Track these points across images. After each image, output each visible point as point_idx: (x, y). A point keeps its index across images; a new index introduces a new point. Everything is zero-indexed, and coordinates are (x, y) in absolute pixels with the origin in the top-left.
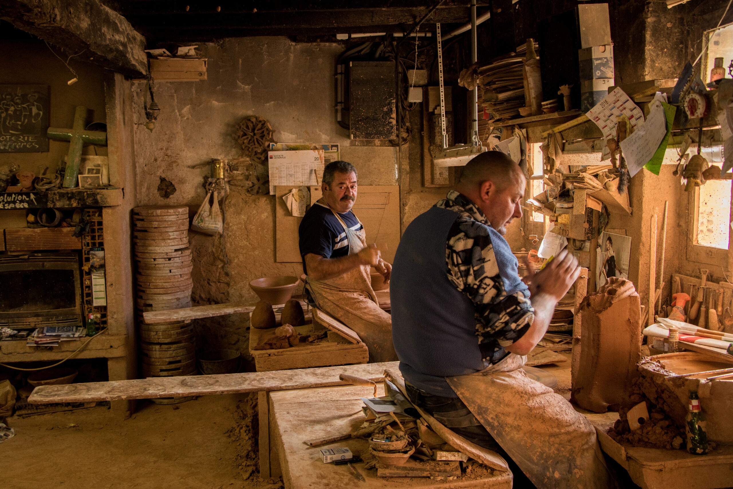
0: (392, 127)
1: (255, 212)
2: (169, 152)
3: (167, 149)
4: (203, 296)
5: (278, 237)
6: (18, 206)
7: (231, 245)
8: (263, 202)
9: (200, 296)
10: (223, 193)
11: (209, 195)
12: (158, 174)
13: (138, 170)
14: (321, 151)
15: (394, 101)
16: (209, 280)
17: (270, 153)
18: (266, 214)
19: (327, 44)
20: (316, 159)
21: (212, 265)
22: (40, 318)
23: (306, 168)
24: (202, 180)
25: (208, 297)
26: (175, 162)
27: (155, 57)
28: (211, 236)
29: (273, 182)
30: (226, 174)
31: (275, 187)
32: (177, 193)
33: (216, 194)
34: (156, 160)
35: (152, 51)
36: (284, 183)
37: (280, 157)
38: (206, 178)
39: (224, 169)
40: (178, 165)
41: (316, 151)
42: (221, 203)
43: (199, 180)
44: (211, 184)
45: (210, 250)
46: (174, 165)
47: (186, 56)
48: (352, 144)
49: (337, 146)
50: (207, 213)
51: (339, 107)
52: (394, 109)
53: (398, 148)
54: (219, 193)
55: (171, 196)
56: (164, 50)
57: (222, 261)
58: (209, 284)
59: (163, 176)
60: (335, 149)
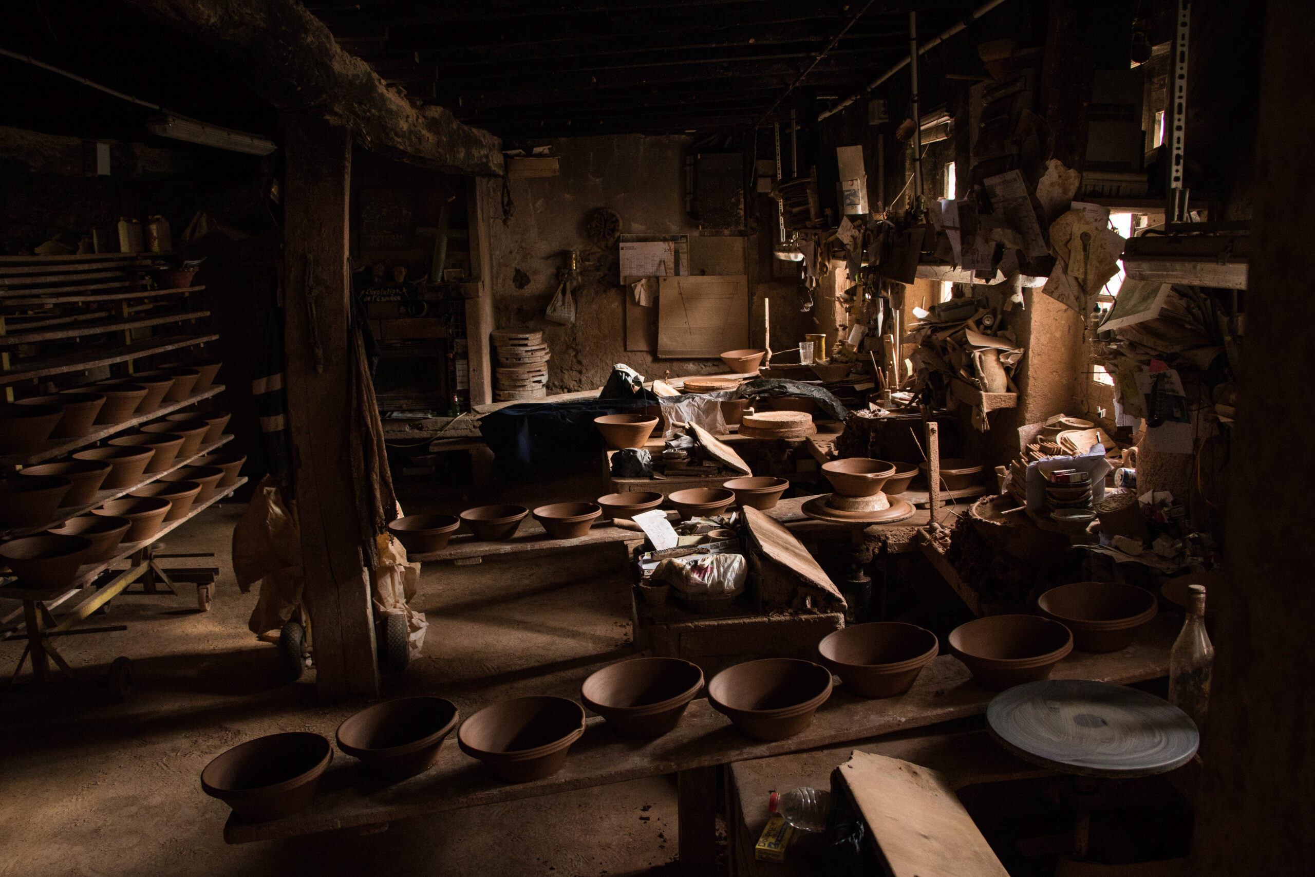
0: (740, 218)
1: (605, 302)
2: (524, 245)
3: (522, 241)
4: (556, 383)
5: (628, 325)
6: (392, 298)
7: (583, 334)
8: (612, 293)
9: (553, 384)
10: (575, 283)
11: (562, 286)
12: (514, 266)
13: (495, 263)
14: (671, 243)
15: (742, 192)
16: (562, 367)
17: (621, 245)
18: (616, 304)
19: (677, 136)
20: (666, 251)
21: (565, 353)
22: (411, 401)
23: (655, 258)
24: (555, 271)
25: (561, 384)
26: (529, 254)
27: (512, 157)
28: (564, 325)
29: (624, 272)
30: (578, 265)
31: (625, 278)
32: (532, 283)
33: (568, 284)
34: (511, 252)
35: (509, 152)
36: (635, 272)
37: (632, 248)
38: (558, 269)
39: (576, 260)
40: (532, 257)
41: (666, 243)
42: (573, 293)
43: (552, 270)
44: (564, 274)
45: (562, 339)
46: (529, 257)
47: (540, 155)
48: (702, 234)
49: (686, 237)
50: (560, 303)
51: (688, 199)
52: (742, 200)
53: (746, 238)
54: (571, 283)
55: (526, 287)
56: (521, 151)
57: (575, 350)
58: (562, 372)
59: (518, 267)
60: (684, 240)
